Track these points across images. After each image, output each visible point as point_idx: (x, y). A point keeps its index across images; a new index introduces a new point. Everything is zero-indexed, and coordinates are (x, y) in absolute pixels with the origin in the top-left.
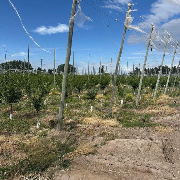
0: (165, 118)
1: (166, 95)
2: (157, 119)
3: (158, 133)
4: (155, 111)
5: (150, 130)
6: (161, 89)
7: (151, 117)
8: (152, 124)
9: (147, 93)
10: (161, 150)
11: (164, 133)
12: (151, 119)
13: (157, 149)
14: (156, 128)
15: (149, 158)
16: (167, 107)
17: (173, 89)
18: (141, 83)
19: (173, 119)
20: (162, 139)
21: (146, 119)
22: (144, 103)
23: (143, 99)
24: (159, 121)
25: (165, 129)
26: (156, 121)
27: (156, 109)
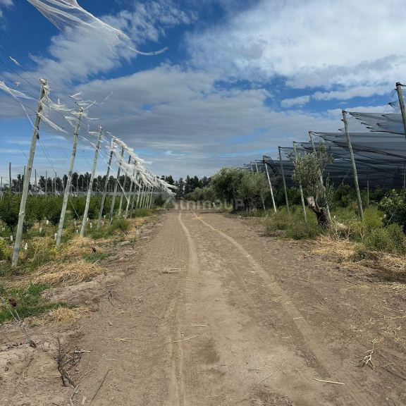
0: (74, 288)
1: (85, 236)
2: (57, 293)
3: (55, 325)
4: (55, 275)
5: (39, 322)
6: (75, 223)
7: (45, 291)
8: (43, 308)
9: (43, 235)
10: (53, 363)
11: (69, 322)
12: (43, 295)
13: (46, 364)
14: (51, 314)
15: (25, 390)
16: (82, 263)
17: (100, 222)
18: (22, 212)
19: (91, 287)
20: (58, 338)
21: (33, 298)
22: (32, 260)
23: (31, 249)
24: (62, 296)
25: (71, 312)
26: (55, 299)
27: (56, 272)
